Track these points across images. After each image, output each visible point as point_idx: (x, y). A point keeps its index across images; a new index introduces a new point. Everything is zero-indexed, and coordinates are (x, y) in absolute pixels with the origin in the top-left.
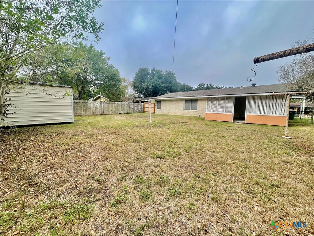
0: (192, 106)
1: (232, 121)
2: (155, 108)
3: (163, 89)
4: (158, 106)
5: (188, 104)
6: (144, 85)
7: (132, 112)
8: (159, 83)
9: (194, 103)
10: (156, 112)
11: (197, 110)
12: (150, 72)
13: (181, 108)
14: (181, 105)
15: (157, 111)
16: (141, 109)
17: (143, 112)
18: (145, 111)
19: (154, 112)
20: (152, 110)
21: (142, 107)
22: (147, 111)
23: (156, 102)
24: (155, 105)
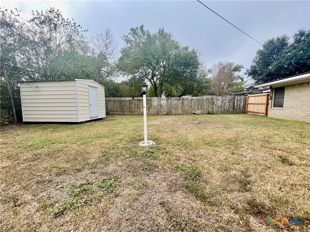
2: (268, 104)
4: (277, 100)
7: (218, 111)
10: (269, 112)
15: (274, 112)
16: (239, 107)
17: (245, 113)
18: (248, 110)
19: (267, 114)
20: (262, 109)
21: (243, 103)
22: (252, 110)
23: (273, 91)
24: (269, 97)
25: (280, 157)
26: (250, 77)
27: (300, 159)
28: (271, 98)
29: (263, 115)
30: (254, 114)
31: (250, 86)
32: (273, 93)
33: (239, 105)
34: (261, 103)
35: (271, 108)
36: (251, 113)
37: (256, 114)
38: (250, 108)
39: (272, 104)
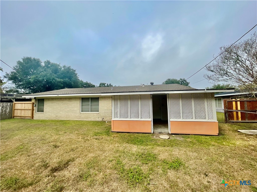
0: (92, 106)
1: (152, 132)
2: (33, 110)
3: (59, 84)
4: (40, 107)
5: (85, 103)
6: (31, 78)
8: (54, 77)
9: (94, 103)
10: (34, 116)
11: (98, 111)
12: (43, 64)
13: (76, 109)
14: (77, 105)
15: (38, 116)
16: (5, 113)
17: (11, 118)
18: (15, 115)
19: (33, 117)
20: (29, 114)
21: (9, 109)
22: (19, 115)
23: (36, 101)
24: (34, 105)
25: (54, 146)
26: (11, 82)
27: (61, 143)
28: (36, 106)
29: (29, 118)
30: (21, 118)
31: (10, 89)
32: (36, 102)
33: (4, 111)
34: (27, 108)
35: (36, 112)
36: (18, 118)
37: (23, 118)
38: (17, 113)
39: (36, 110)
